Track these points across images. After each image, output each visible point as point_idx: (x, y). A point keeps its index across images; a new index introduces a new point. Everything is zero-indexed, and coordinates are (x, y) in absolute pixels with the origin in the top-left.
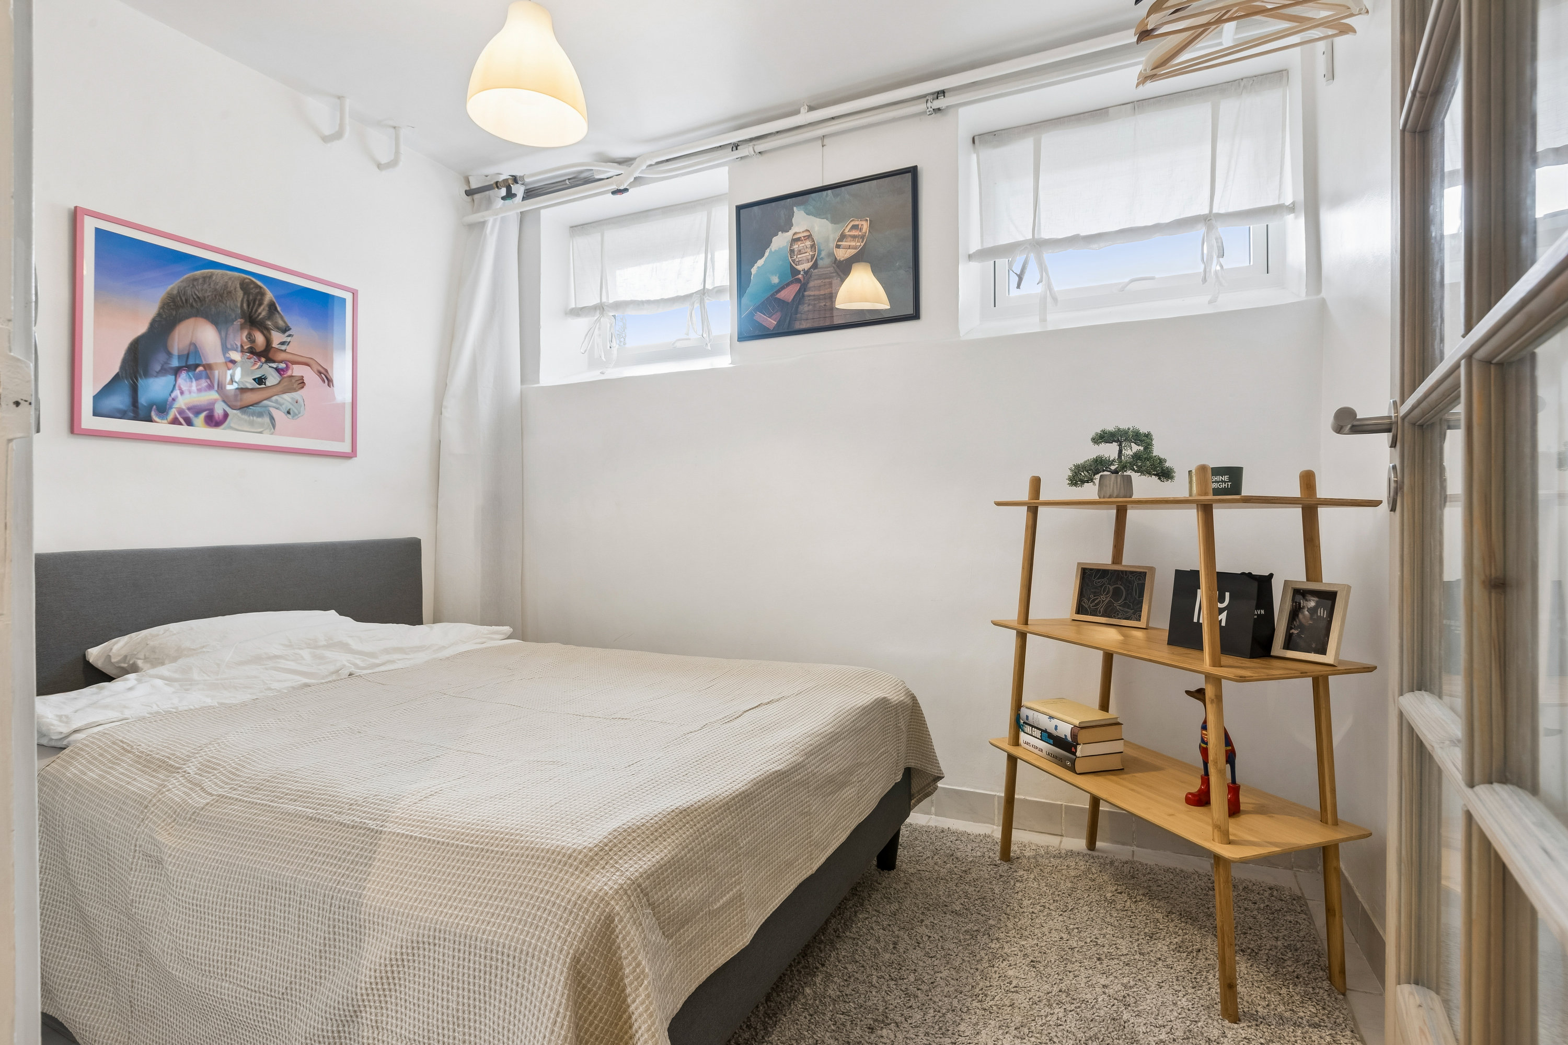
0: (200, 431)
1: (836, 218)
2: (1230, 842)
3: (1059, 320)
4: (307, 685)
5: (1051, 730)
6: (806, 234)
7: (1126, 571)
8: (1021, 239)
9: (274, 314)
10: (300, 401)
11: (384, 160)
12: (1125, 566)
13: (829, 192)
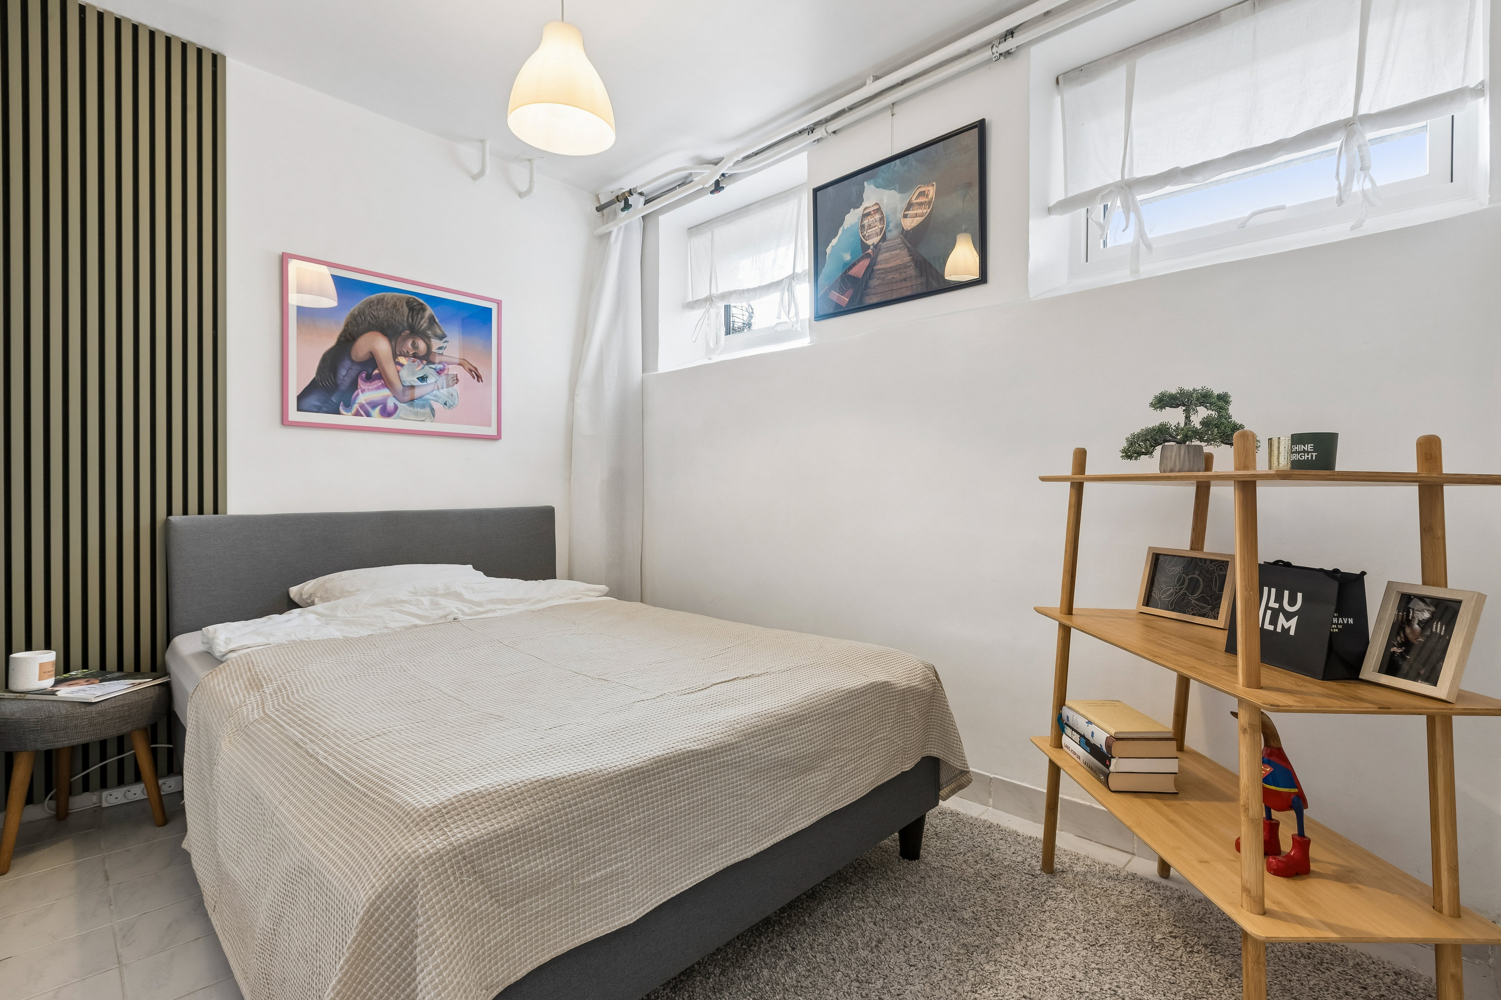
0: (376, 420)
1: (903, 185)
2: (1264, 913)
3: (1151, 268)
4: (416, 626)
5: (1089, 736)
6: (876, 207)
7: (1206, 560)
8: (1110, 181)
9: (433, 325)
10: (454, 394)
11: (523, 188)
12: (1207, 553)
13: (898, 161)
